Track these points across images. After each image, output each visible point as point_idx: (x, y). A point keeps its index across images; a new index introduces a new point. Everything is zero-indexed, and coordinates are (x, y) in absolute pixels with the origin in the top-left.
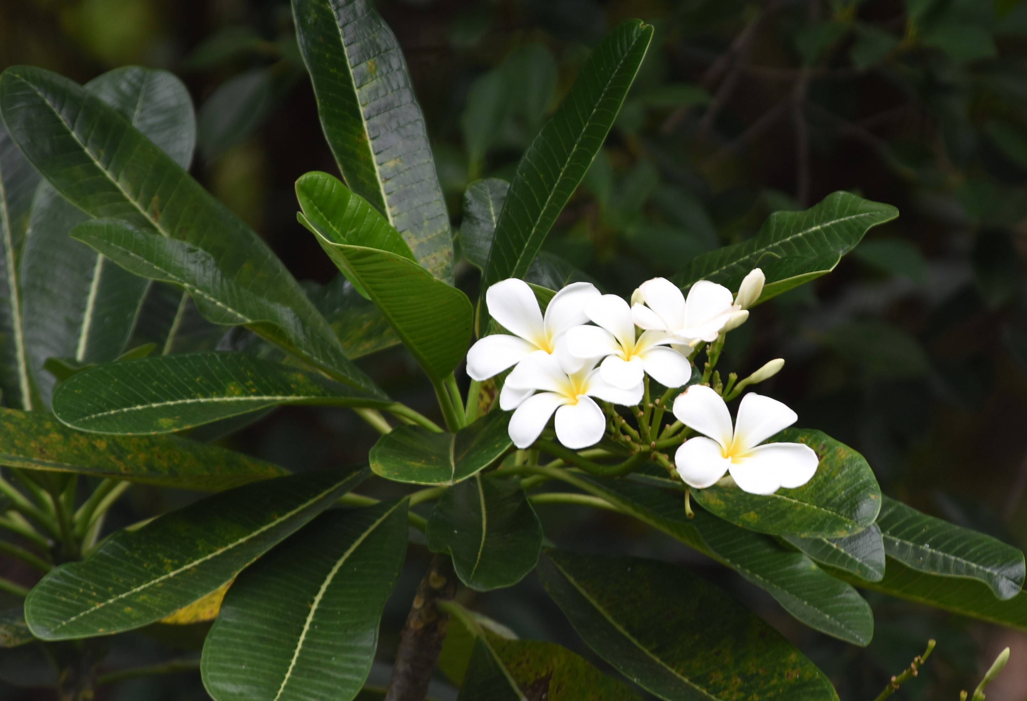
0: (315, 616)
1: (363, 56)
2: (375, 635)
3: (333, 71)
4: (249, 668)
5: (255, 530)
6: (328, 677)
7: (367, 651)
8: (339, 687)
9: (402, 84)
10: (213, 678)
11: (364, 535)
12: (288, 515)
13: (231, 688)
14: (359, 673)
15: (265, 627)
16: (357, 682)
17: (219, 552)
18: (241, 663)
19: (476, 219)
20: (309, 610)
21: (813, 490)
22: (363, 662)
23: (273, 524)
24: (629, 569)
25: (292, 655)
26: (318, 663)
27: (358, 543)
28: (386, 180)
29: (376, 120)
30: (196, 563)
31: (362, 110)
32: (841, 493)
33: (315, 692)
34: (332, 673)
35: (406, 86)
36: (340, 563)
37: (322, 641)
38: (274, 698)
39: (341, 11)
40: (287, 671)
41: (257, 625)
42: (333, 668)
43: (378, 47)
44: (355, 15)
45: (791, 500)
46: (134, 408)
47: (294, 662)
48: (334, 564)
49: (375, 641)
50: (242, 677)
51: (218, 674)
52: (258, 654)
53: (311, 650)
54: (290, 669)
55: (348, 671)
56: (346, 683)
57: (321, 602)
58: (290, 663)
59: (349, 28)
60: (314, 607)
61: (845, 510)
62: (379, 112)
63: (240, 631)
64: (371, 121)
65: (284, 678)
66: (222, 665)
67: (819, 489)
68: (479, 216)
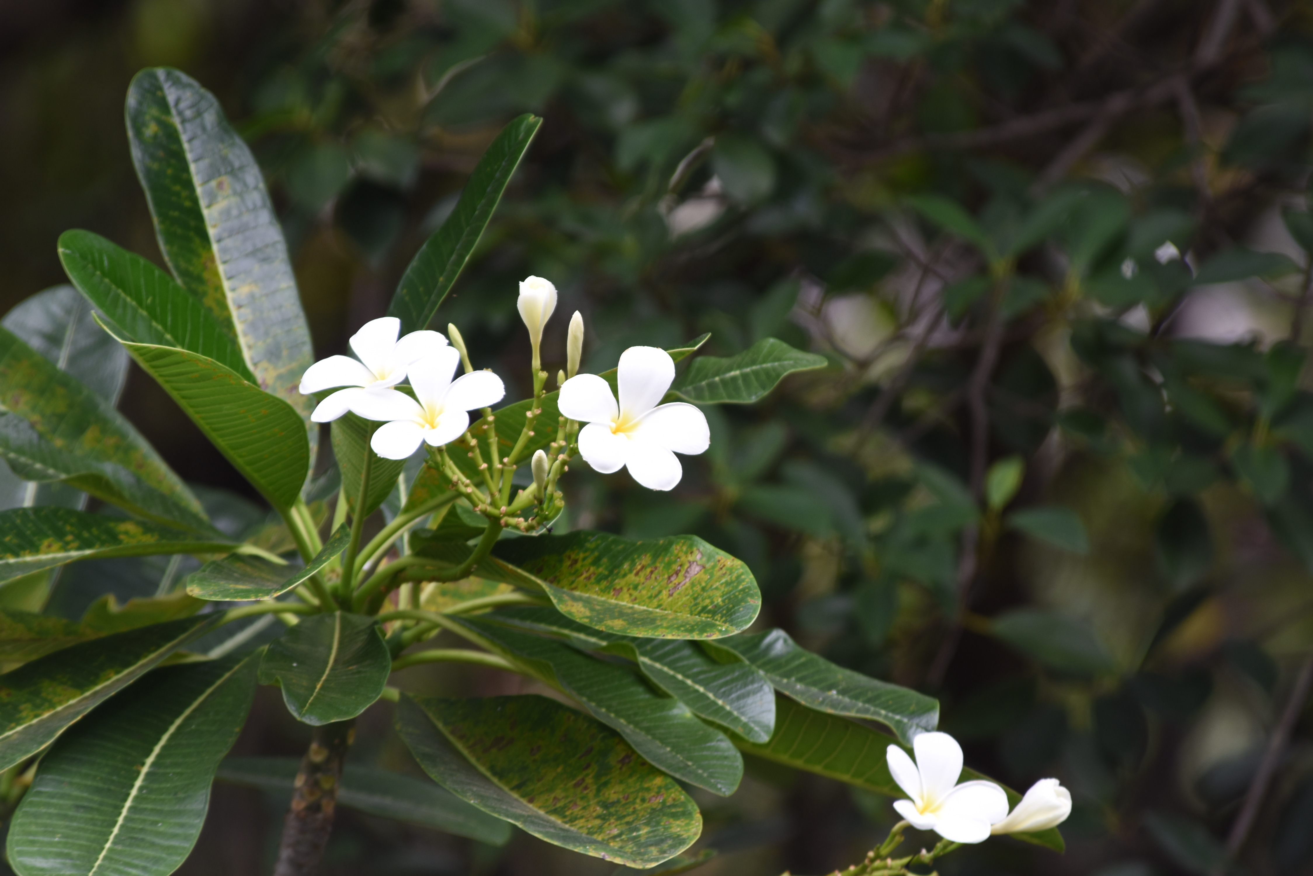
0: (145, 780)
1: (212, 174)
2: (206, 796)
3: (177, 188)
4: (63, 840)
5: (87, 691)
6: (153, 845)
7: (198, 814)
8: (164, 855)
9: (259, 203)
10: (21, 853)
11: (209, 691)
12: (126, 672)
13: (40, 863)
14: (186, 838)
15: (85, 795)
16: (184, 848)
17: (46, 715)
18: (53, 834)
20: (138, 773)
21: (688, 600)
22: (192, 826)
23: (108, 683)
24: (499, 709)
25: (115, 823)
26: (142, 830)
27: (201, 699)
28: (239, 307)
29: (228, 242)
30: (19, 728)
31: (212, 232)
32: (717, 600)
33: (136, 862)
34: (157, 840)
35: (264, 206)
36: (178, 722)
37: (149, 806)
38: (90, 871)
39: (188, 126)
40: (107, 841)
41: (76, 793)
42: (158, 834)
43: (231, 164)
44: (204, 129)
45: (663, 611)
47: (116, 830)
48: (172, 723)
49: (205, 803)
50: (54, 850)
51: (25, 849)
52: (75, 824)
53: (137, 816)
54: (112, 837)
55: (174, 836)
56: (171, 850)
57: (154, 764)
58: (111, 832)
59: (196, 143)
60: (145, 770)
61: (720, 615)
62: (232, 233)
63: (55, 801)
64: (223, 243)
65: (103, 849)
66: (31, 838)
67: (695, 599)
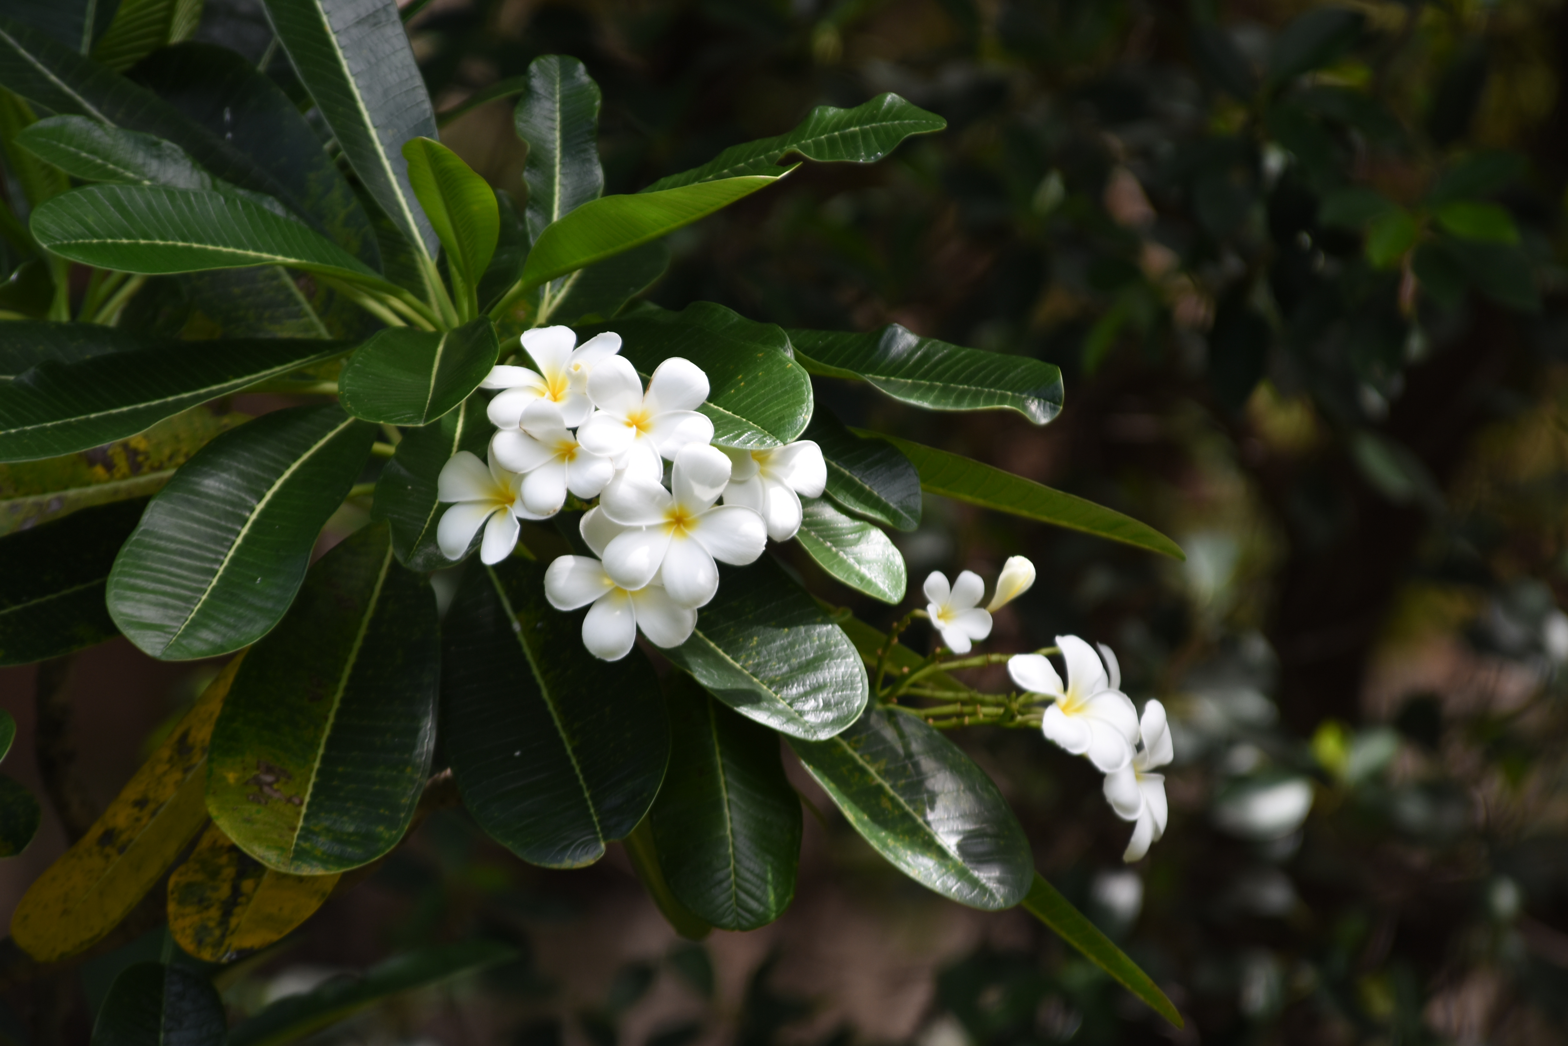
19: (537, 93)
46: (118, 241)
68: (541, 91)
